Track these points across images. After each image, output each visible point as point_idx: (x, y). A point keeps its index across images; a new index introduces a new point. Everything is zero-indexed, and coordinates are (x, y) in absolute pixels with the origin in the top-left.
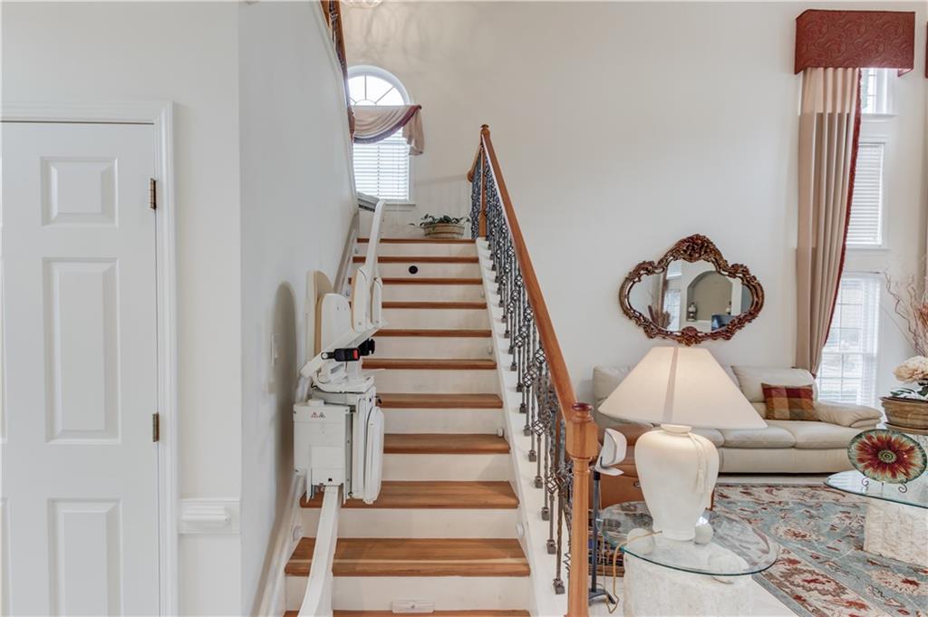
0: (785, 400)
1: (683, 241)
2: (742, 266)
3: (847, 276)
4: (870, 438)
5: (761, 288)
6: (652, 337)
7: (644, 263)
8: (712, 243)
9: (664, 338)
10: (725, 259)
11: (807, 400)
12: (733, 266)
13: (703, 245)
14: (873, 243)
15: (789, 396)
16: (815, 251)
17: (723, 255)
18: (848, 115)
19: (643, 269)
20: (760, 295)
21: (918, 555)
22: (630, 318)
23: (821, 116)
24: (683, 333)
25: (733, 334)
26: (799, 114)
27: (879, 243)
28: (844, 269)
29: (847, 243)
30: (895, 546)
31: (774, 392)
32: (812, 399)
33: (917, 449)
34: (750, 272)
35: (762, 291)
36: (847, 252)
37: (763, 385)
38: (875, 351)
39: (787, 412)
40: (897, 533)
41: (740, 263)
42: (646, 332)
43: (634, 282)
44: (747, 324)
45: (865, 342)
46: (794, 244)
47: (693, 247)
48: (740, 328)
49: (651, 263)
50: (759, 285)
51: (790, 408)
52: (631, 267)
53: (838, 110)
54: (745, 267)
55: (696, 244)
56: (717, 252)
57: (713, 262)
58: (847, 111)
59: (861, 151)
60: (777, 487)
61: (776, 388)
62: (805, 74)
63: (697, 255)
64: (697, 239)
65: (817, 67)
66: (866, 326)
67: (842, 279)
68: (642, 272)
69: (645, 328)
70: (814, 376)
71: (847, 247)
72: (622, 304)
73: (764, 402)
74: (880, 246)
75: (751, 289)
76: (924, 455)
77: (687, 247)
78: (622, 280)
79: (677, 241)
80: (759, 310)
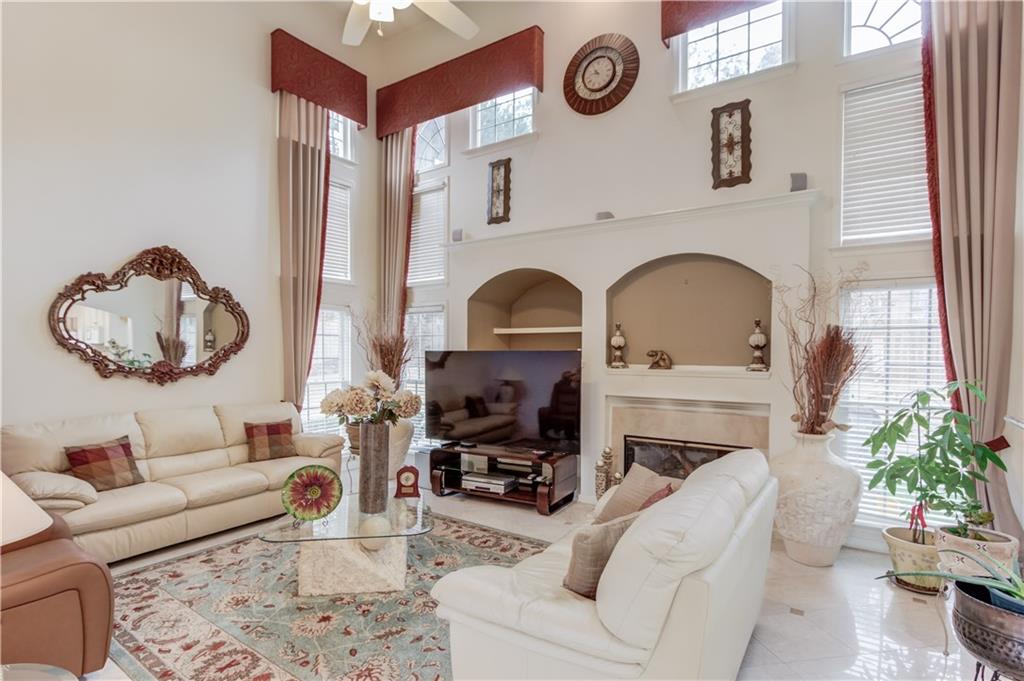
0: (265, 439)
1: (147, 252)
2: (224, 289)
3: (324, 308)
4: (300, 476)
5: (246, 316)
6: (106, 377)
7: (89, 275)
8: (185, 259)
9: (126, 376)
10: (203, 280)
11: (286, 435)
12: (214, 289)
13: (173, 261)
14: (344, 278)
15: (269, 434)
16: (295, 280)
17: (201, 276)
18: (320, 152)
19: (88, 283)
20: (245, 323)
21: (338, 584)
22: (70, 351)
23: (296, 145)
24: (153, 370)
25: (217, 368)
26: (278, 136)
27: (349, 279)
28: (322, 300)
29: (323, 276)
30: (321, 582)
31: (255, 431)
32: (290, 434)
33: (336, 481)
34: (234, 297)
35: (247, 319)
36: (323, 285)
37: (245, 424)
38: (350, 379)
39: (267, 451)
40: (322, 568)
41: (221, 286)
42: (97, 369)
43: (74, 301)
44: (232, 355)
45: (343, 371)
46: (278, 272)
47: (161, 262)
48: (225, 361)
49: (100, 276)
50: (244, 312)
51: (270, 446)
52: (70, 278)
53: (311, 144)
54: (228, 292)
55: (165, 258)
56: (193, 272)
57: (189, 282)
58: (318, 147)
59: (332, 190)
60: (244, 541)
61: (257, 426)
62: (281, 94)
63: (167, 272)
64: (165, 251)
65: (291, 93)
66: (343, 357)
67: (320, 311)
68: (86, 287)
69: (95, 364)
70: (299, 408)
71: (324, 280)
72: (54, 330)
73: (247, 443)
74: (350, 282)
75: (235, 317)
76: (341, 485)
77: (153, 260)
78: (53, 296)
79: (141, 251)
80: (245, 340)
